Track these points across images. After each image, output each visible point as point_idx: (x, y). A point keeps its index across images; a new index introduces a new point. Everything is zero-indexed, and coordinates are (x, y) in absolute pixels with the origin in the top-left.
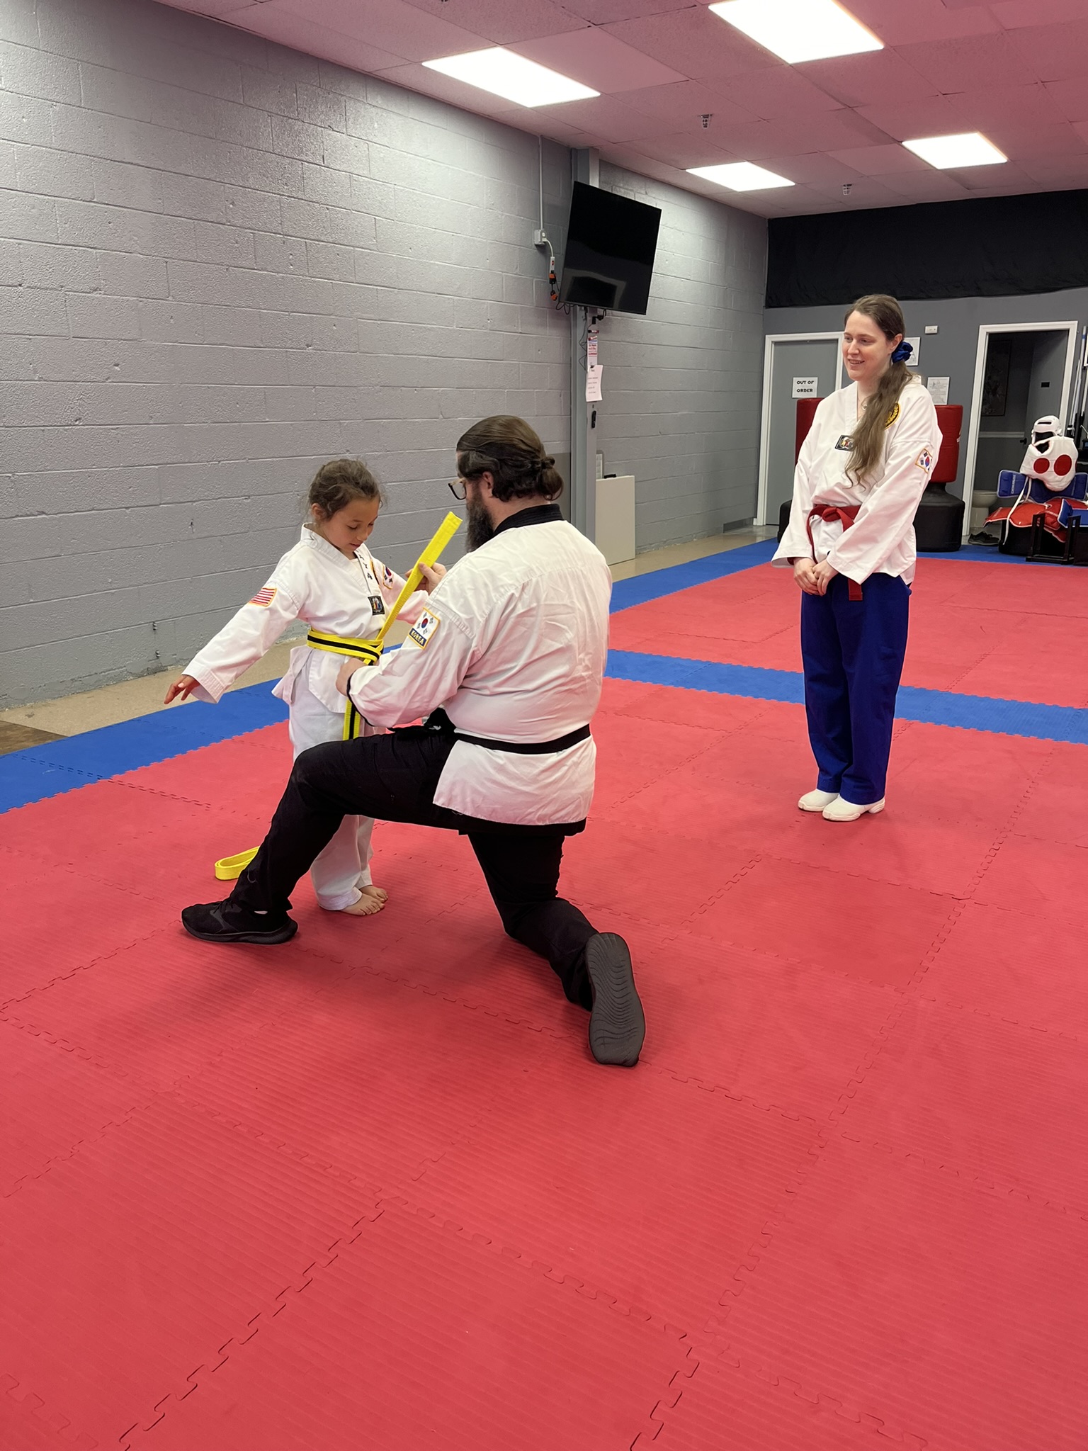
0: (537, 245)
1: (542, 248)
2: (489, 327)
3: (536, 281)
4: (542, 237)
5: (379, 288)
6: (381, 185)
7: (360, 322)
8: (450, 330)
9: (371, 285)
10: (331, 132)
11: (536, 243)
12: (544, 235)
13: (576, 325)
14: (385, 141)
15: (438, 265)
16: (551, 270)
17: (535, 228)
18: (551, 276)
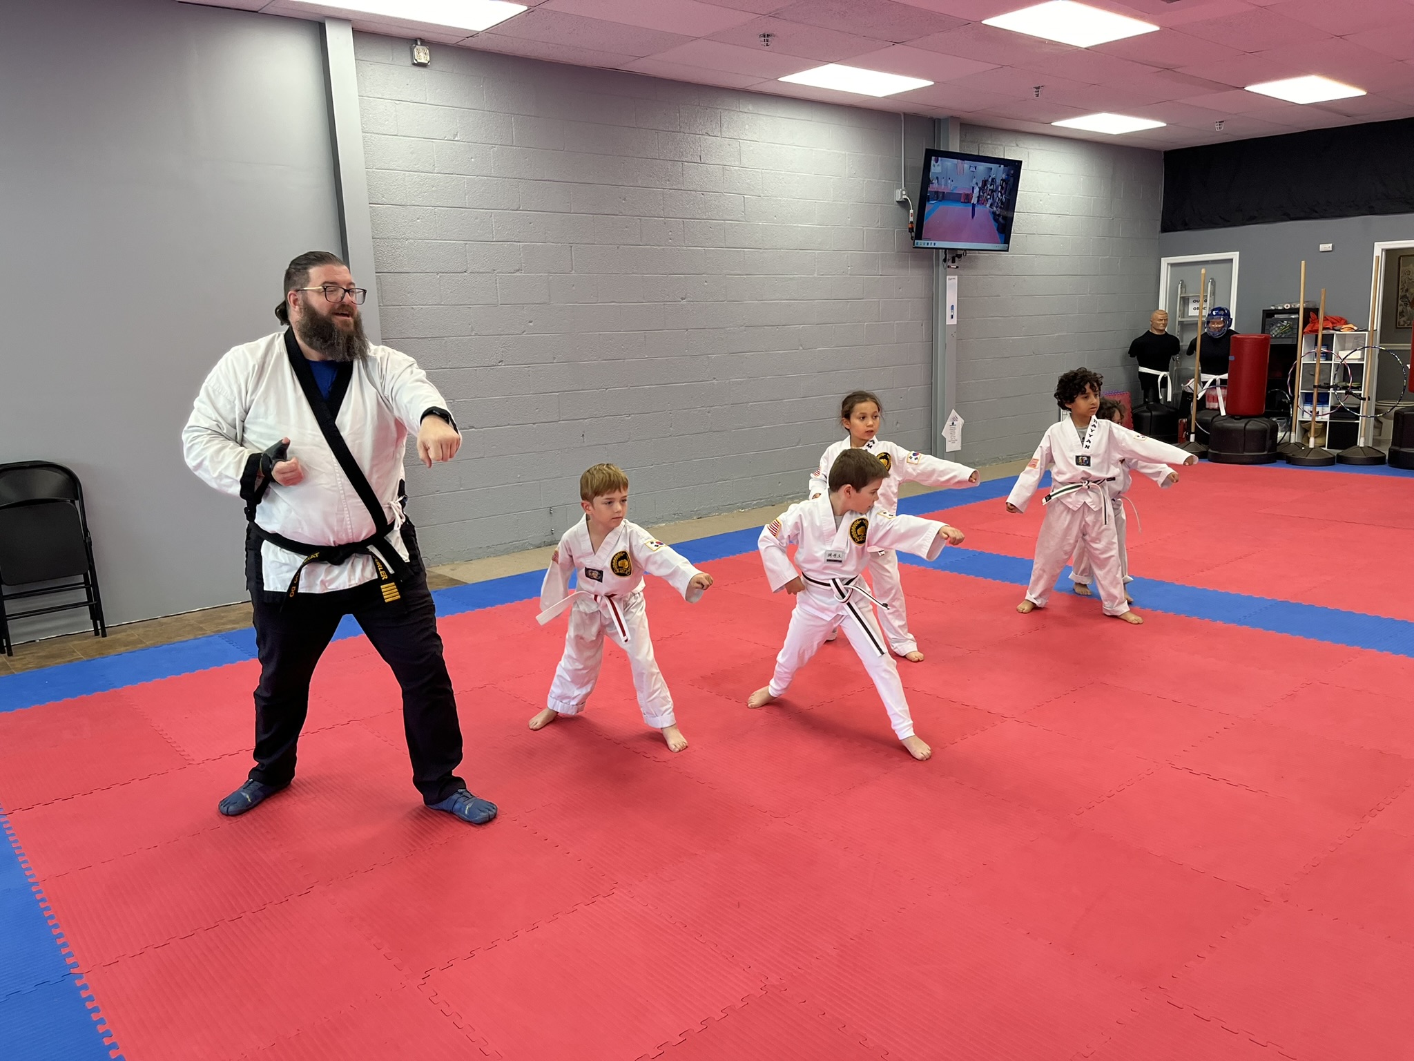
0: (897, 202)
1: (903, 204)
2: (849, 273)
3: (900, 232)
4: (902, 195)
5: (746, 250)
6: (751, 171)
7: (728, 277)
8: (812, 278)
9: (739, 248)
10: (708, 137)
12: (904, 193)
15: (801, 227)
16: (909, 221)
17: (897, 188)
18: (910, 226)
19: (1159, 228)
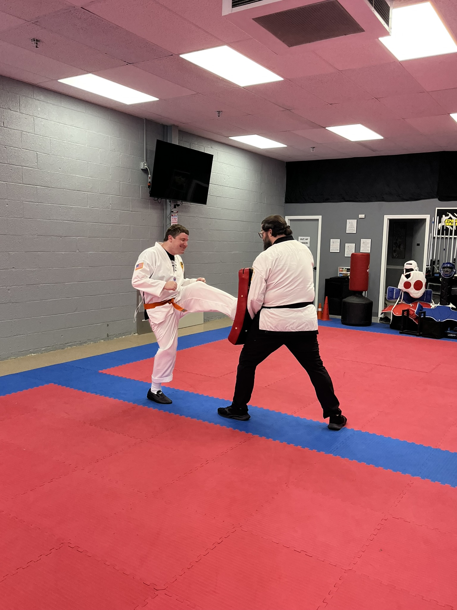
0: (142, 169)
1: (145, 171)
2: (110, 208)
3: (142, 187)
4: (144, 165)
5: (38, 187)
6: (42, 137)
7: (25, 203)
8: (85, 209)
9: (33, 185)
10: (9, 111)
11: (141, 168)
12: (146, 164)
13: (166, 209)
14: (45, 117)
15: (77, 177)
16: (149, 181)
17: (141, 161)
18: (149, 184)
19: (284, 201)
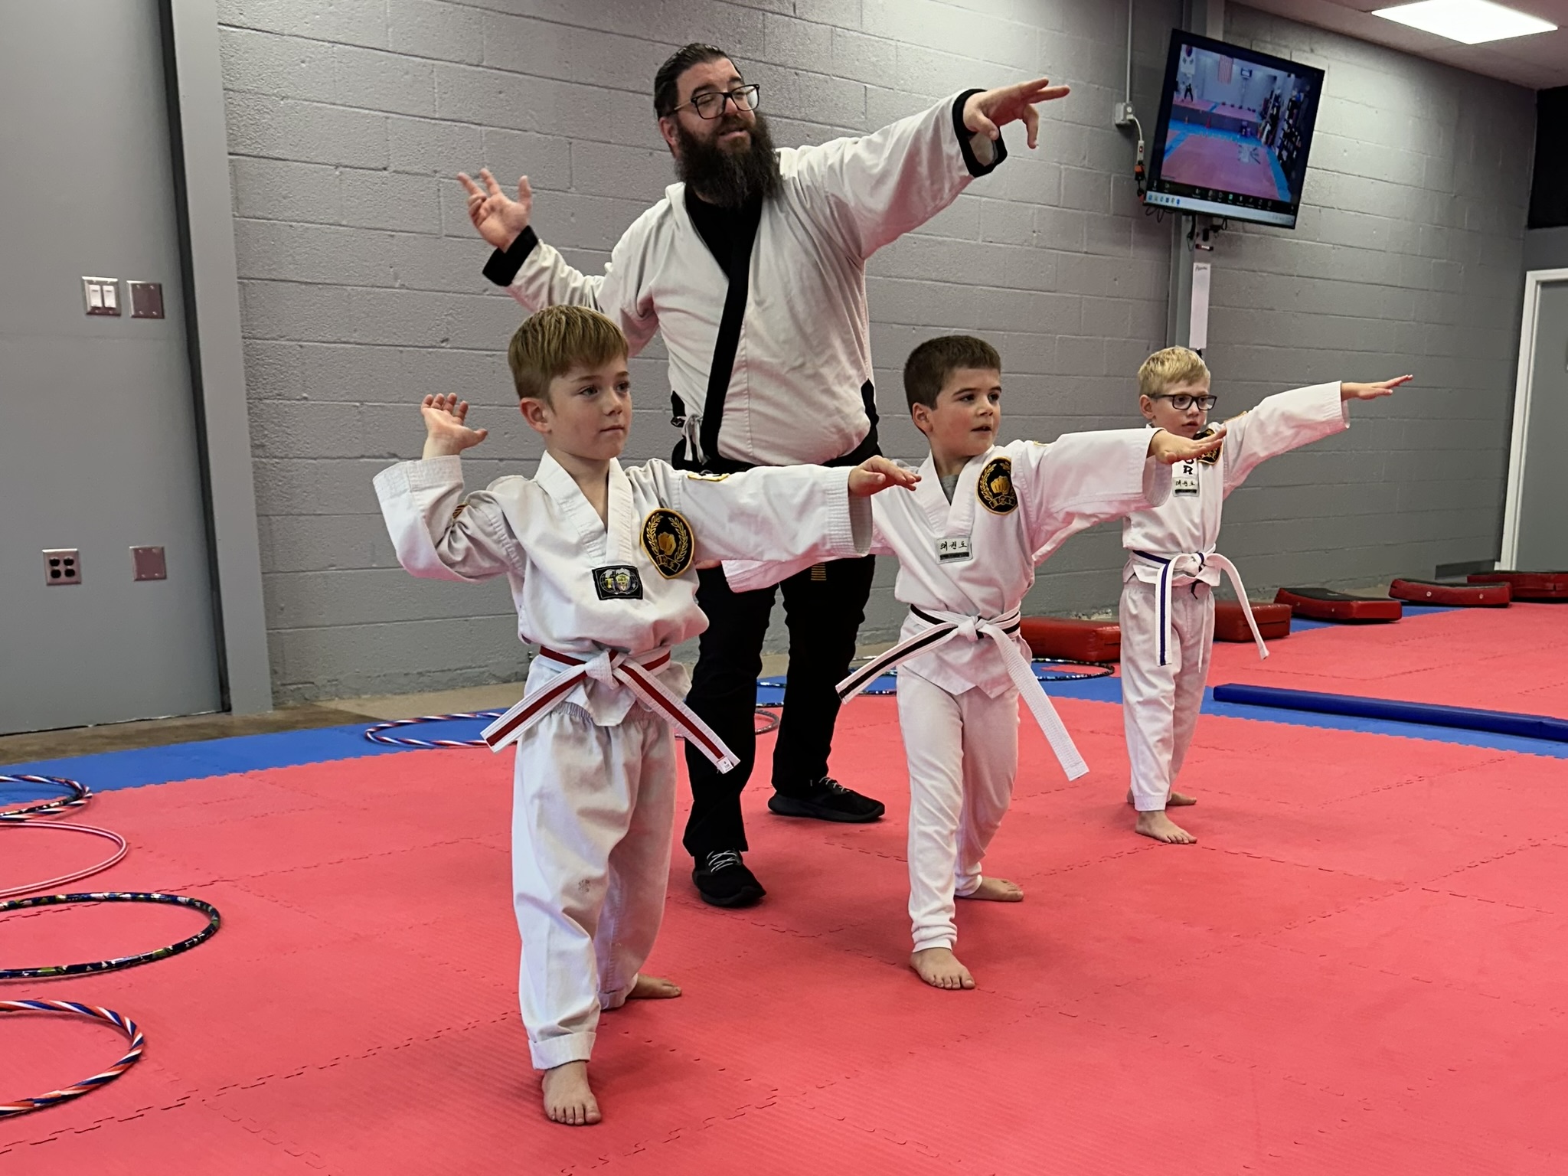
0: (1119, 126)
1: (1127, 130)
2: (1035, 242)
3: (1115, 178)
4: (1126, 113)
6: (877, 42)
8: (973, 245)
11: (1119, 121)
12: (1129, 110)
16: (1138, 159)
17: (1117, 101)
18: (1138, 169)
19: (1525, 221)
